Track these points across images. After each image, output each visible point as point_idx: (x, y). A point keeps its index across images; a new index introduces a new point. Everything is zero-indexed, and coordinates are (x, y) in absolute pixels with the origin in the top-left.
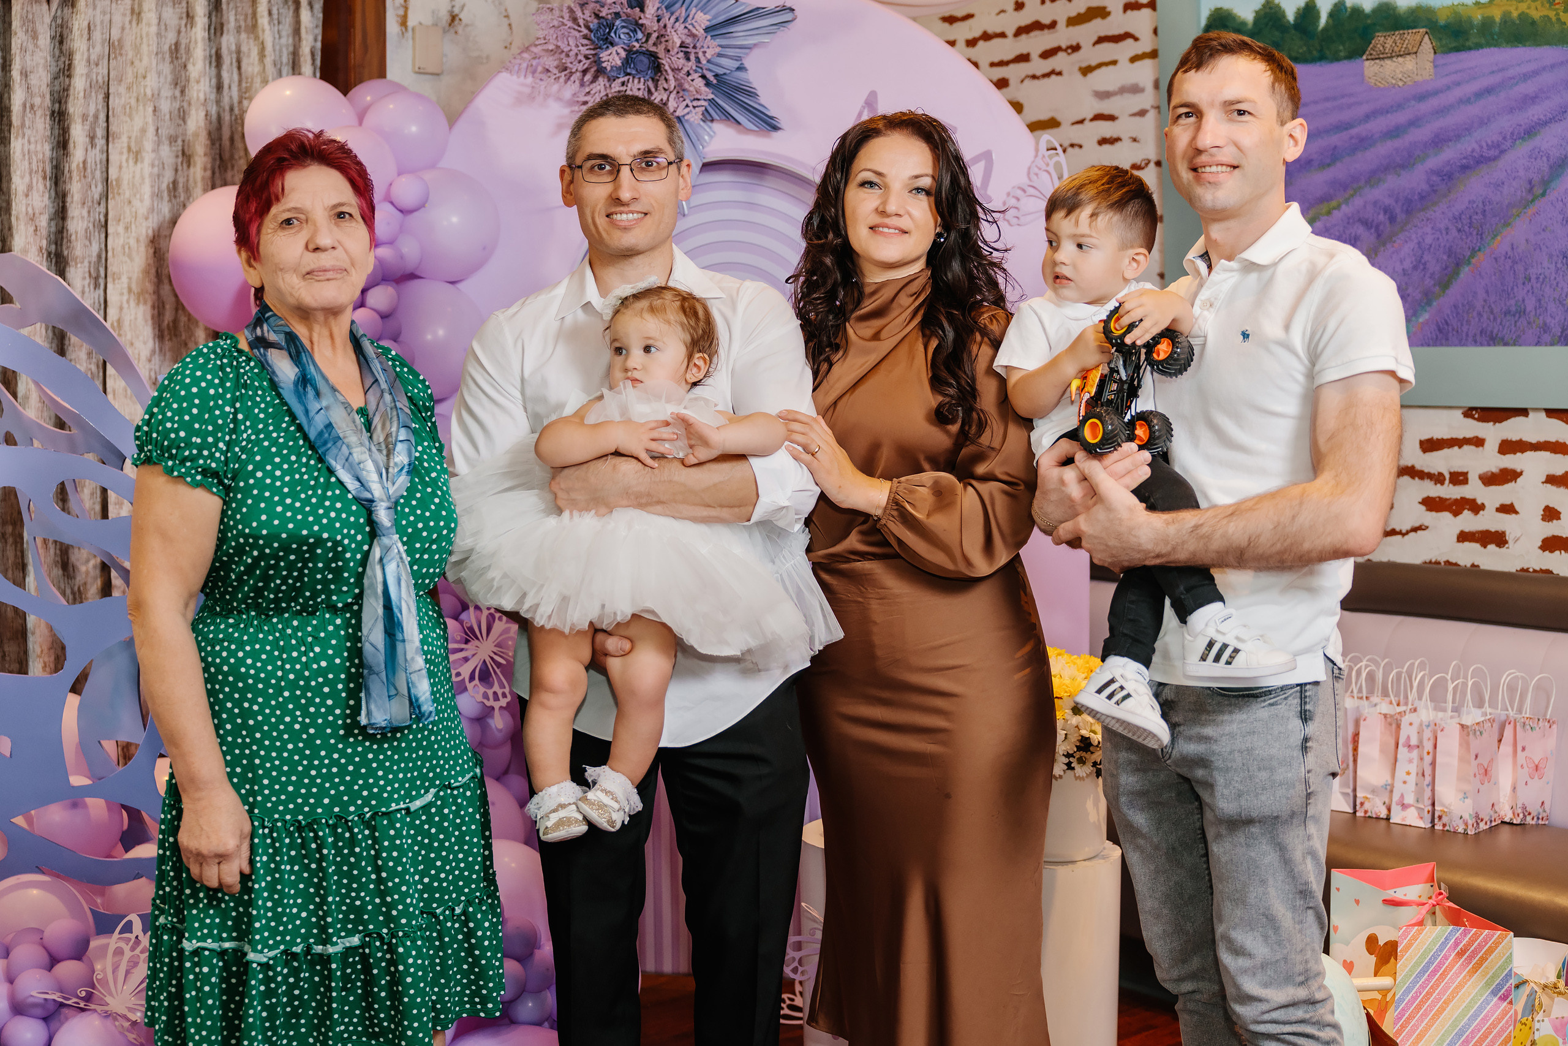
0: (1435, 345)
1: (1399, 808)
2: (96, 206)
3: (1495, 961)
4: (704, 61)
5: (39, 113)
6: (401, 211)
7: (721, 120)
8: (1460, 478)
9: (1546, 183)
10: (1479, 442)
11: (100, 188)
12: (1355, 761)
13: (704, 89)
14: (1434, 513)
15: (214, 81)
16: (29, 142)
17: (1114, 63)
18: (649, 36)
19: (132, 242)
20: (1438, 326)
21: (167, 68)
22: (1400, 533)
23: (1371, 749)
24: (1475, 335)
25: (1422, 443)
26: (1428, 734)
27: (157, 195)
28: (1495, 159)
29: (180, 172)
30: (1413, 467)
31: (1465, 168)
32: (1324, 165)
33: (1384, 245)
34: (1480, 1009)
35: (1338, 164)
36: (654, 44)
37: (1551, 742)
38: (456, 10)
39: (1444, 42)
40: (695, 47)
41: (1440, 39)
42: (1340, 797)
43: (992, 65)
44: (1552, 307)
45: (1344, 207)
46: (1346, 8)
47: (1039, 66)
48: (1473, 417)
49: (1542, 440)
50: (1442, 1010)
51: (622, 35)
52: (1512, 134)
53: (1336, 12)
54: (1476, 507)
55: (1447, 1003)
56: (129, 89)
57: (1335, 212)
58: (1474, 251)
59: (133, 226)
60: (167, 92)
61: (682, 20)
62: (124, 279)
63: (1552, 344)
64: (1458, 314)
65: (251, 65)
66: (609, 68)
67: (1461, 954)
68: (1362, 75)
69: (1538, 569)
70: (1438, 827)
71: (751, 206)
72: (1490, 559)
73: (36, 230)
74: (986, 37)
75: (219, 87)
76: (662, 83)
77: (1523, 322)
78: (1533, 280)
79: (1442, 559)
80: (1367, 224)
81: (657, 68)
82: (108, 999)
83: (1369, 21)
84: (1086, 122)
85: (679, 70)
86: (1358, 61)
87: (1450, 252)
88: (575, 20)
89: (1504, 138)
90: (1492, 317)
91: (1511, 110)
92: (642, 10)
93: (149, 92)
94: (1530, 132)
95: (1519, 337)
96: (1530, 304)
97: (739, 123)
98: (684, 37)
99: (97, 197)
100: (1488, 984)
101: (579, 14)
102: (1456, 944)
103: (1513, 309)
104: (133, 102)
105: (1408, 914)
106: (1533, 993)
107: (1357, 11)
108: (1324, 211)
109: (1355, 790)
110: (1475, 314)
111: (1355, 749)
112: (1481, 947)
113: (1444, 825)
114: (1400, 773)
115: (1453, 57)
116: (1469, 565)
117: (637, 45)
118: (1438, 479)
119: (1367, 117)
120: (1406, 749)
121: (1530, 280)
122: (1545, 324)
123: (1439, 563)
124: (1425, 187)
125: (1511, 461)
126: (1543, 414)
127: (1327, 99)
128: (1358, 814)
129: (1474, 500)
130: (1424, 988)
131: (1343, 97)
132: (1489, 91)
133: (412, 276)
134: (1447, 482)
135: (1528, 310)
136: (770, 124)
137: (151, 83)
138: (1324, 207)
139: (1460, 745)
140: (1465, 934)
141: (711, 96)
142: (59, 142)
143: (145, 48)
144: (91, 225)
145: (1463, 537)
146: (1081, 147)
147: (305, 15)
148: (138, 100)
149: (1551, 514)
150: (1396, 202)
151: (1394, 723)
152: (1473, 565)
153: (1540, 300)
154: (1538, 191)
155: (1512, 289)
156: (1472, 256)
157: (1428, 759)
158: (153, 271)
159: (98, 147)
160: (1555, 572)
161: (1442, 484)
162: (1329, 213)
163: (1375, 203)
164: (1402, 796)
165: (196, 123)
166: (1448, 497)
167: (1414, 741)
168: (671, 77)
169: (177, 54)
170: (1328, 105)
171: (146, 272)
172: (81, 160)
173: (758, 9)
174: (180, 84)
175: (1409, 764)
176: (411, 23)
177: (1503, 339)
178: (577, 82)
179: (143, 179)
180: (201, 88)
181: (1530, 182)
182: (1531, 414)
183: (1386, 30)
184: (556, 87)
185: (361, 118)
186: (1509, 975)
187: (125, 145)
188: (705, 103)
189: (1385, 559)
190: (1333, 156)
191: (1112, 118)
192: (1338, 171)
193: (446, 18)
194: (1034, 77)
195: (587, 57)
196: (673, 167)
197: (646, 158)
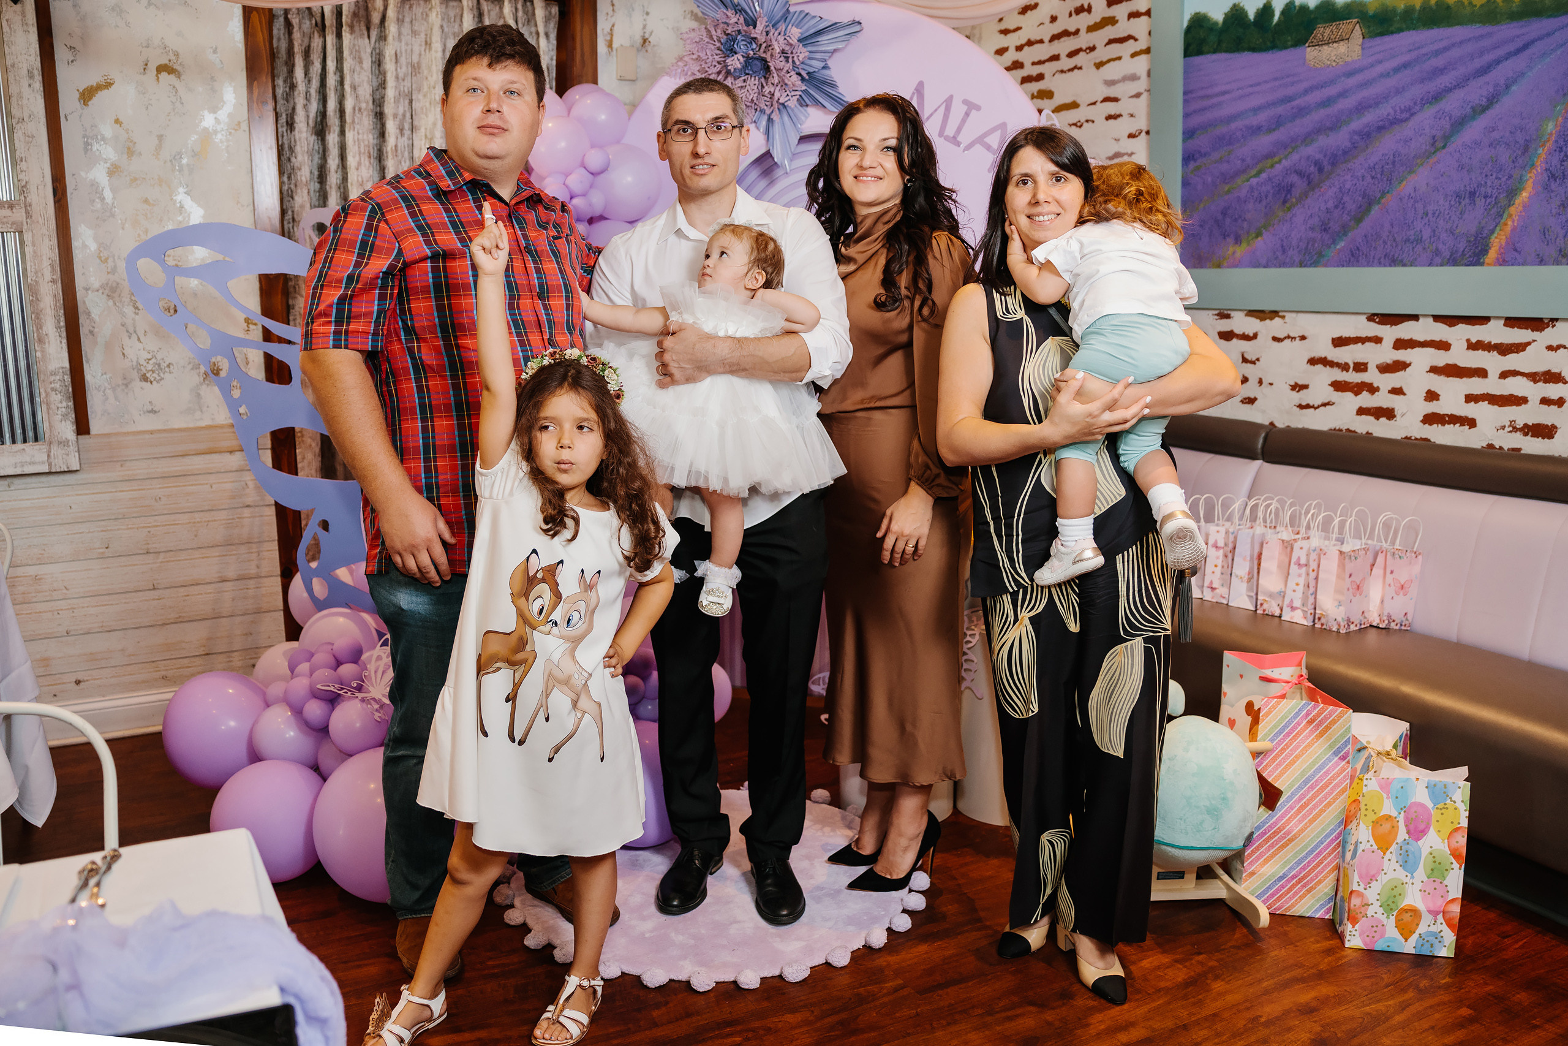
0: (1348, 266)
1: (1289, 609)
3: (1336, 730)
4: (798, 63)
5: (365, 114)
6: (592, 174)
7: (813, 105)
8: (1361, 367)
9: (1447, 138)
10: (1378, 340)
12: (1258, 572)
13: (800, 83)
14: (1340, 393)
16: (358, 133)
17: (1119, 58)
18: (761, 45)
20: (1352, 252)
22: (1313, 407)
23: (1270, 564)
24: (1380, 258)
25: (1333, 340)
26: (1313, 556)
28: (1406, 120)
30: (1325, 358)
31: (1381, 129)
32: (1270, 130)
33: (1313, 189)
34: (1324, 765)
35: (1282, 129)
36: (765, 52)
37: (1416, 569)
38: (647, 36)
39: (1372, 29)
40: (792, 53)
41: (1369, 27)
42: (1246, 598)
43: (1033, 64)
44: (1444, 236)
45: (1284, 161)
46: (1295, 7)
47: (1065, 63)
48: (1374, 321)
49: (1429, 339)
50: (1293, 762)
51: (741, 46)
52: (1422, 99)
53: (1288, 10)
54: (1372, 389)
55: (1297, 757)
57: (1277, 166)
58: (1384, 193)
61: (782, 33)
63: (1442, 265)
64: (1367, 242)
66: (732, 70)
67: (1311, 722)
68: (1305, 59)
69: (1418, 437)
70: (1318, 626)
72: (1381, 429)
74: (1030, 43)
76: (771, 80)
77: (1419, 248)
78: (1430, 215)
79: (1344, 428)
80: (1300, 174)
81: (767, 69)
82: (371, 688)
83: (1312, 16)
84: (1098, 104)
85: (781, 70)
86: (1302, 48)
87: (1364, 195)
88: (713, 37)
89: (1415, 103)
90: (1394, 244)
91: (1422, 81)
94: (1436, 97)
95: (1415, 259)
96: (1426, 234)
97: (824, 107)
98: (783, 46)
100: (1330, 747)
101: (716, 33)
102: (1307, 714)
103: (1412, 238)
105: (1275, 689)
106: (1370, 756)
107: (1304, 9)
108: (1269, 165)
109: (1257, 594)
110: (1381, 242)
111: (1259, 564)
112: (1326, 718)
113: (1322, 625)
114: (1291, 584)
115: (1378, 40)
116: (1364, 433)
117: (751, 53)
118: (1345, 367)
119: (1306, 92)
120: (1296, 567)
121: (1427, 215)
122: (1437, 249)
123: (1341, 430)
124: (1348, 144)
125: (1402, 355)
126: (1431, 319)
127: (1276, 79)
128: (1258, 612)
129: (1371, 384)
130: (1280, 745)
131: (1288, 77)
132: (1405, 66)
133: (602, 218)
134: (1351, 369)
135: (1424, 238)
138: (1269, 162)
139: (1338, 566)
140: (1314, 708)
141: (804, 88)
145: (1361, 411)
146: (1093, 122)
149: (1432, 396)
150: (1325, 156)
151: (1288, 547)
152: (1367, 433)
153: (1434, 231)
154: (1439, 144)
155: (1413, 222)
156: (1382, 197)
157: (1313, 575)
159: (406, 136)
160: (1432, 440)
161: (1347, 371)
162: (1272, 166)
163: (1308, 158)
164: (1292, 601)
166: (1351, 381)
167: (1303, 561)
168: (775, 75)
170: (1276, 83)
172: (394, 144)
173: (836, 23)
175: (1298, 578)
176: (615, 45)
177: (1402, 261)
181: (1434, 137)
182: (1421, 319)
183: (1326, 22)
185: (569, 111)
186: (1347, 741)
187: (423, 134)
188: (800, 93)
189: (1300, 426)
190: (1278, 123)
191: (1116, 100)
192: (1281, 134)
193: (639, 41)
194: (1062, 71)
195: (719, 63)
196: (736, 130)
197: (717, 123)
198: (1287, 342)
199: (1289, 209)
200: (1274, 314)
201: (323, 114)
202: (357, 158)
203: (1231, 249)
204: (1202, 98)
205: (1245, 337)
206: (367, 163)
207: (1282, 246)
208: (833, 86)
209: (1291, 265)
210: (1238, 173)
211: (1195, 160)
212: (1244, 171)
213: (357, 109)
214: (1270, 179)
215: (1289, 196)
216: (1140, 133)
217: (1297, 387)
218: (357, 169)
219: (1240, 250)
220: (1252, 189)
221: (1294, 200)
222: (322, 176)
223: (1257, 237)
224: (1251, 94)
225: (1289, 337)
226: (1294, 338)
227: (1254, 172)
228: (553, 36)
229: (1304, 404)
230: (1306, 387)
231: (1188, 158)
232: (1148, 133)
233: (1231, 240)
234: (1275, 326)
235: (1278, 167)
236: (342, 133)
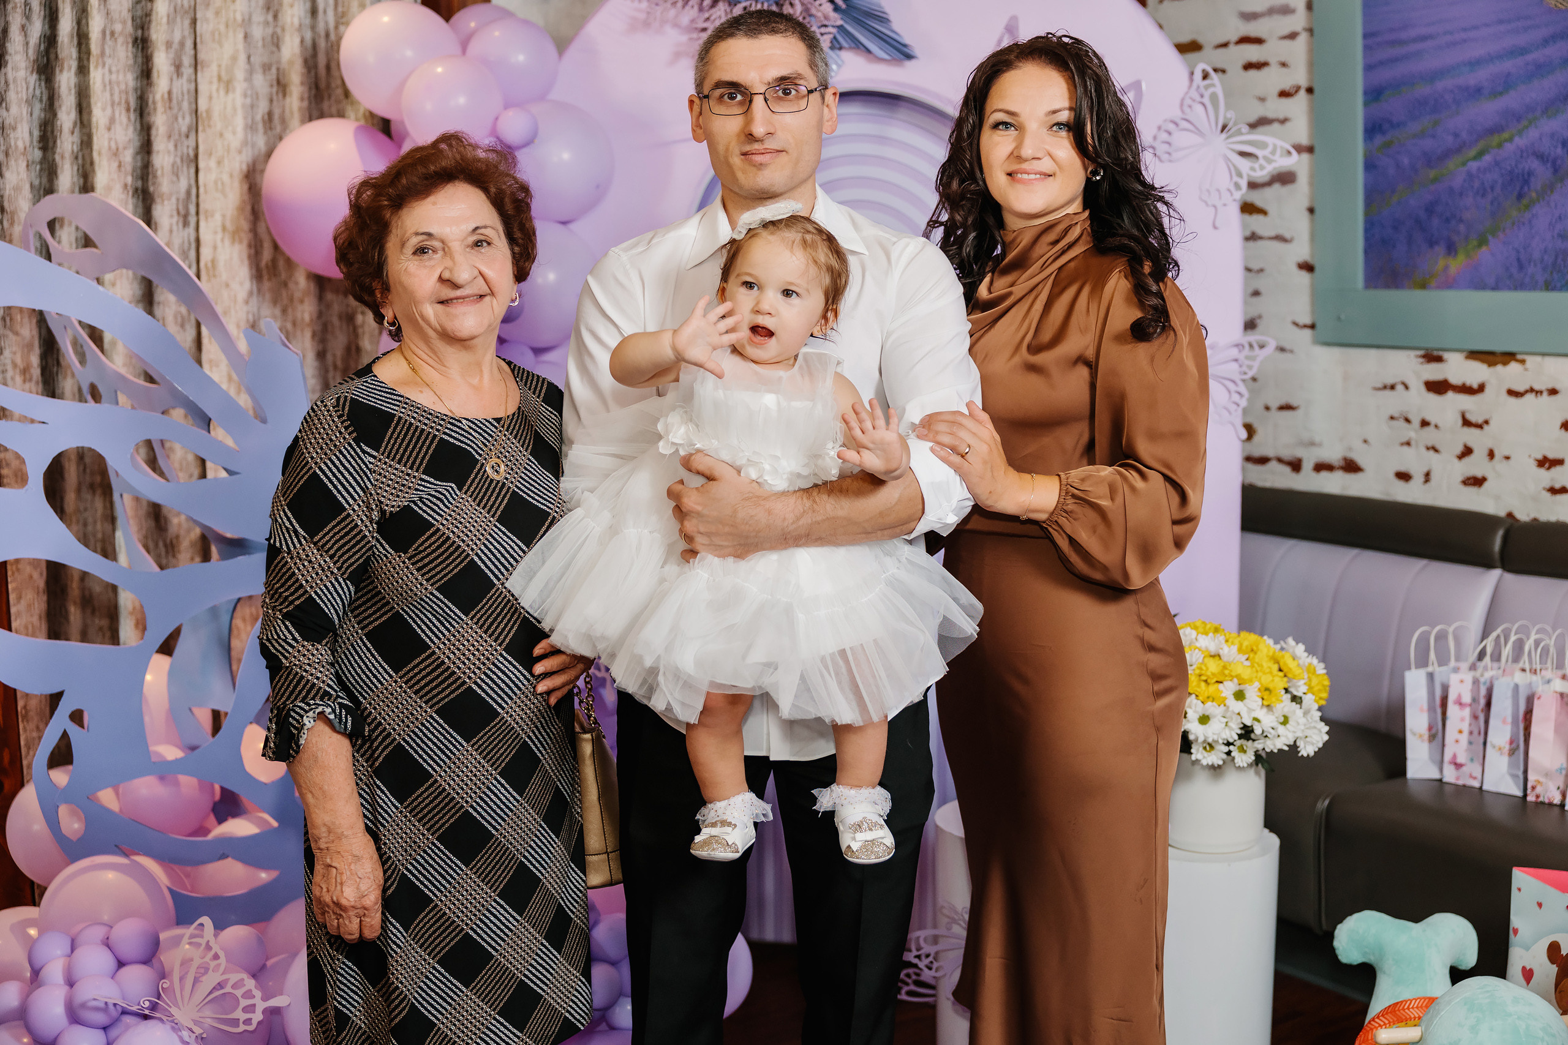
2: (184, 139)
5: (121, 40)
7: (850, 48)
11: (188, 120)
13: (833, 15)
16: (110, 72)
19: (225, 177)
27: (251, 127)
29: (275, 103)
32: (1495, 94)
33: (1562, 180)
35: (1512, 93)
45: (1517, 139)
56: (217, 13)
57: (1507, 145)
59: (226, 161)
60: (259, 17)
62: (218, 217)
71: (882, 140)
73: (120, 166)
75: (314, 13)
80: (1541, 157)
84: (1231, 45)
93: (239, 18)
97: (869, 51)
99: (184, 129)
104: (222, 27)
108: (1494, 143)
119: (1545, 42)
131: (1520, 20)
136: (902, 53)
137: (240, 7)
138: (1495, 139)
141: (840, 22)
142: (142, 71)
144: (178, 160)
146: (1225, 71)
148: (227, 26)
158: (248, 208)
159: (186, 77)
162: (1500, 145)
163: (1552, 135)
165: (291, 50)
171: (241, 209)
172: (166, 90)
174: (273, 8)
178: (696, 8)
179: (235, 109)
180: (294, 13)
184: (672, 12)
185: (464, 45)
187: (215, 74)
188: (834, 30)
189: (1553, 518)
190: (1506, 84)
191: (1258, 41)
192: (1512, 100)
196: (816, 96)
197: (785, 85)
198: (1530, 397)
199: (1528, 207)
200: (1508, 357)
201: (50, 40)
202: (109, 111)
203: (1441, 263)
204: (1393, 43)
205: (1466, 390)
206: (124, 119)
207: (1518, 260)
209: (1533, 286)
210: (1447, 154)
211: (1383, 132)
212: (1458, 150)
213: (108, 34)
214: (1497, 163)
215: (1526, 188)
216: (1296, 92)
217: (1547, 463)
218: (109, 129)
219: (1456, 264)
220: (1470, 176)
221: (1534, 195)
222: (47, 137)
223: (1480, 245)
224: (1465, 41)
225: (1532, 390)
226: (1538, 393)
227: (1473, 152)
229: (1557, 486)
230: (1560, 462)
231: (1372, 129)
232: (1310, 90)
233: (1440, 249)
234: (1511, 374)
235: (1509, 147)
236: (83, 70)
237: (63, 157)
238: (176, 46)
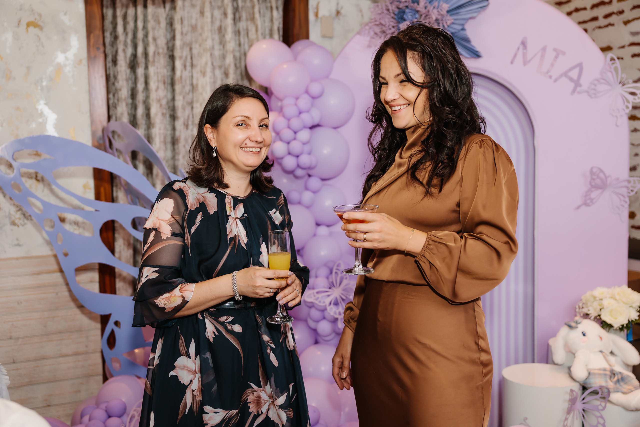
2: (187, 95)
5: (162, 56)
6: (313, 98)
15: (237, 42)
16: (157, 68)
18: (421, 15)
21: (216, 37)
38: (339, 9)
40: (442, 20)
43: (579, 23)
47: (603, 22)
51: (409, 16)
56: (200, 45)
60: (217, 47)
61: (436, 8)
65: (252, 35)
73: (161, 106)
74: (577, 10)
75: (240, 45)
84: (626, 47)
88: (388, 10)
92: (418, 4)
93: (208, 47)
98: (437, 16)
99: (188, 91)
101: (390, 8)
104: (202, 51)
117: (415, 20)
133: (318, 126)
136: (477, 55)
137: (209, 43)
142: (172, 69)
143: (206, 28)
144: (185, 104)
147: (275, 13)
148: (204, 51)
159: (188, 70)
169: (221, 30)
172: (180, 75)
173: (471, 1)
174: (222, 43)
176: (320, 15)
179: (207, 84)
180: (231, 45)
185: (296, 57)
191: (639, 44)
193: (334, 12)
194: (600, 27)
195: (393, 27)
201: (135, 55)
202: (156, 84)
206: (163, 87)
208: (467, 40)
213: (156, 53)
218: (156, 91)
222: (134, 94)
228: (281, 9)
236: (146, 67)
237: (139, 102)
238: (184, 58)
